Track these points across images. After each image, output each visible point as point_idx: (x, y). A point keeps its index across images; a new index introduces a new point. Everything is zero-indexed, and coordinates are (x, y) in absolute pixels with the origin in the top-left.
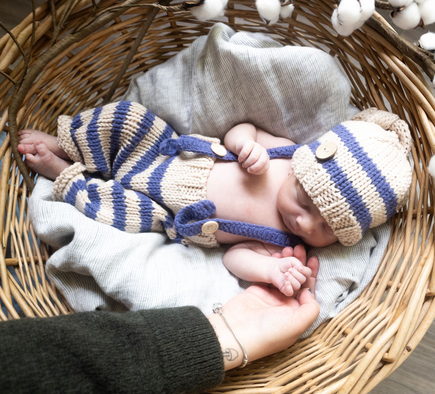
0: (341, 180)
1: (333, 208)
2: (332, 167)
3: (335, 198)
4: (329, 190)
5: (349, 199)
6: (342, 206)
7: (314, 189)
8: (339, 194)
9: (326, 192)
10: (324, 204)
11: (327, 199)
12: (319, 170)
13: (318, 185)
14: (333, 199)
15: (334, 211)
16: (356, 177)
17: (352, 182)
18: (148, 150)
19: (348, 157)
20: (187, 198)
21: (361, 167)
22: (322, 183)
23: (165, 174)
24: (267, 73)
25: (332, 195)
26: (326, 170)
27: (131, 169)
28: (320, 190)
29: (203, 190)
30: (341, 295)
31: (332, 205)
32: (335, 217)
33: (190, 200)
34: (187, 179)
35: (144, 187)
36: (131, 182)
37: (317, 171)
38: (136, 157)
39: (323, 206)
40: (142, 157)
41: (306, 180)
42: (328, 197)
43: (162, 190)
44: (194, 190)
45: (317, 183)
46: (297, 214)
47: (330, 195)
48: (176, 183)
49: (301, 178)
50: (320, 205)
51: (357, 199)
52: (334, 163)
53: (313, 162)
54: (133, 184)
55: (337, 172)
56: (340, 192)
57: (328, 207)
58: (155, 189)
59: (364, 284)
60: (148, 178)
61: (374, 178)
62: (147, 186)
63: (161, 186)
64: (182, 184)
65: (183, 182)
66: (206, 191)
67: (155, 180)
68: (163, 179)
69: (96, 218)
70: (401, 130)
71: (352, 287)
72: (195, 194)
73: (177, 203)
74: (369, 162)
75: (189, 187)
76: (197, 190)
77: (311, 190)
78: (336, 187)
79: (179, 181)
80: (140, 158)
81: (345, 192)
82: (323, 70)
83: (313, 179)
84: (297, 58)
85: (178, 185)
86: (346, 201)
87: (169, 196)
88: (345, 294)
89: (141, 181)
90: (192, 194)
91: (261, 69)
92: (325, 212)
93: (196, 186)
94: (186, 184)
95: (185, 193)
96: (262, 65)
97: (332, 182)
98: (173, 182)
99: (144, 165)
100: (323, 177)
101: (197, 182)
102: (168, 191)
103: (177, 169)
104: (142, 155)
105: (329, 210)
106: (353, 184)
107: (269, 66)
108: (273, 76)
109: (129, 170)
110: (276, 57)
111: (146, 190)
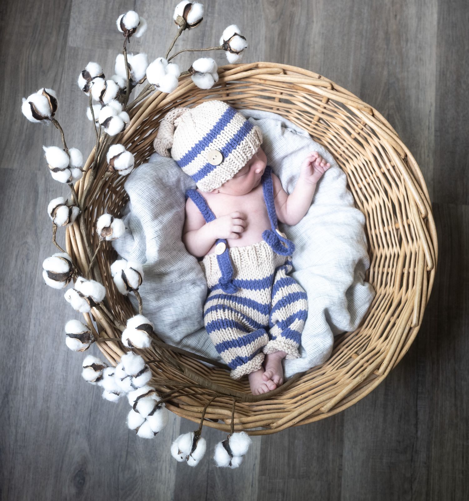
0: (234, 142)
1: (252, 144)
2: (227, 150)
3: (247, 144)
4: (242, 149)
5: (244, 135)
6: (250, 138)
7: (243, 160)
8: (244, 142)
9: (244, 151)
10: (251, 151)
11: (248, 149)
12: (230, 159)
13: (240, 157)
14: (247, 145)
15: (253, 143)
16: (230, 133)
17: (234, 135)
18: (237, 304)
19: (217, 142)
20: (265, 255)
21: (222, 131)
22: (239, 155)
23: (253, 279)
24: (161, 222)
25: (245, 147)
26: (230, 154)
27: (255, 310)
28: (243, 155)
29: (256, 246)
30: (291, 131)
31: (251, 145)
32: (256, 143)
33: (266, 253)
34: (252, 260)
35: (268, 291)
36: (267, 304)
37: (231, 160)
38: (245, 310)
39: (251, 152)
40: (244, 306)
41: (236, 168)
42: (246, 149)
43: (266, 276)
44: (258, 253)
45: (239, 158)
46: (255, 173)
47: (245, 148)
48: (257, 267)
49: (234, 172)
50: (252, 154)
51: (243, 130)
52: (224, 150)
53: (223, 166)
54: (267, 301)
55: (230, 146)
56: (242, 141)
57: (252, 148)
58: (266, 282)
59: (281, 118)
60: (260, 290)
61: (226, 122)
62: (266, 289)
63: (263, 278)
64: (257, 262)
65: (255, 262)
66: (256, 244)
67: (260, 285)
68: (257, 279)
69: (306, 310)
70: (174, 116)
71: (284, 126)
72: (260, 251)
73: (271, 262)
74: (217, 127)
75: (257, 257)
76: (257, 250)
77: (244, 162)
78: (239, 145)
79: (255, 266)
80: (245, 307)
81: (241, 138)
82: (144, 184)
83: (236, 162)
84: (144, 202)
85: (259, 266)
86: (246, 136)
87: (268, 271)
88: (290, 130)
89: (264, 295)
90: (261, 254)
91: (160, 226)
92: (255, 149)
93: (254, 252)
94: (256, 260)
95: (262, 259)
96: (158, 226)
97: (237, 148)
98: (258, 270)
99: (249, 302)
100: (235, 155)
101: (252, 252)
102: (264, 273)
103: (246, 272)
104: (242, 306)
105: (254, 147)
106: (235, 134)
107: (156, 222)
108: (160, 218)
109: (257, 312)
110: (149, 217)
111: (269, 289)
